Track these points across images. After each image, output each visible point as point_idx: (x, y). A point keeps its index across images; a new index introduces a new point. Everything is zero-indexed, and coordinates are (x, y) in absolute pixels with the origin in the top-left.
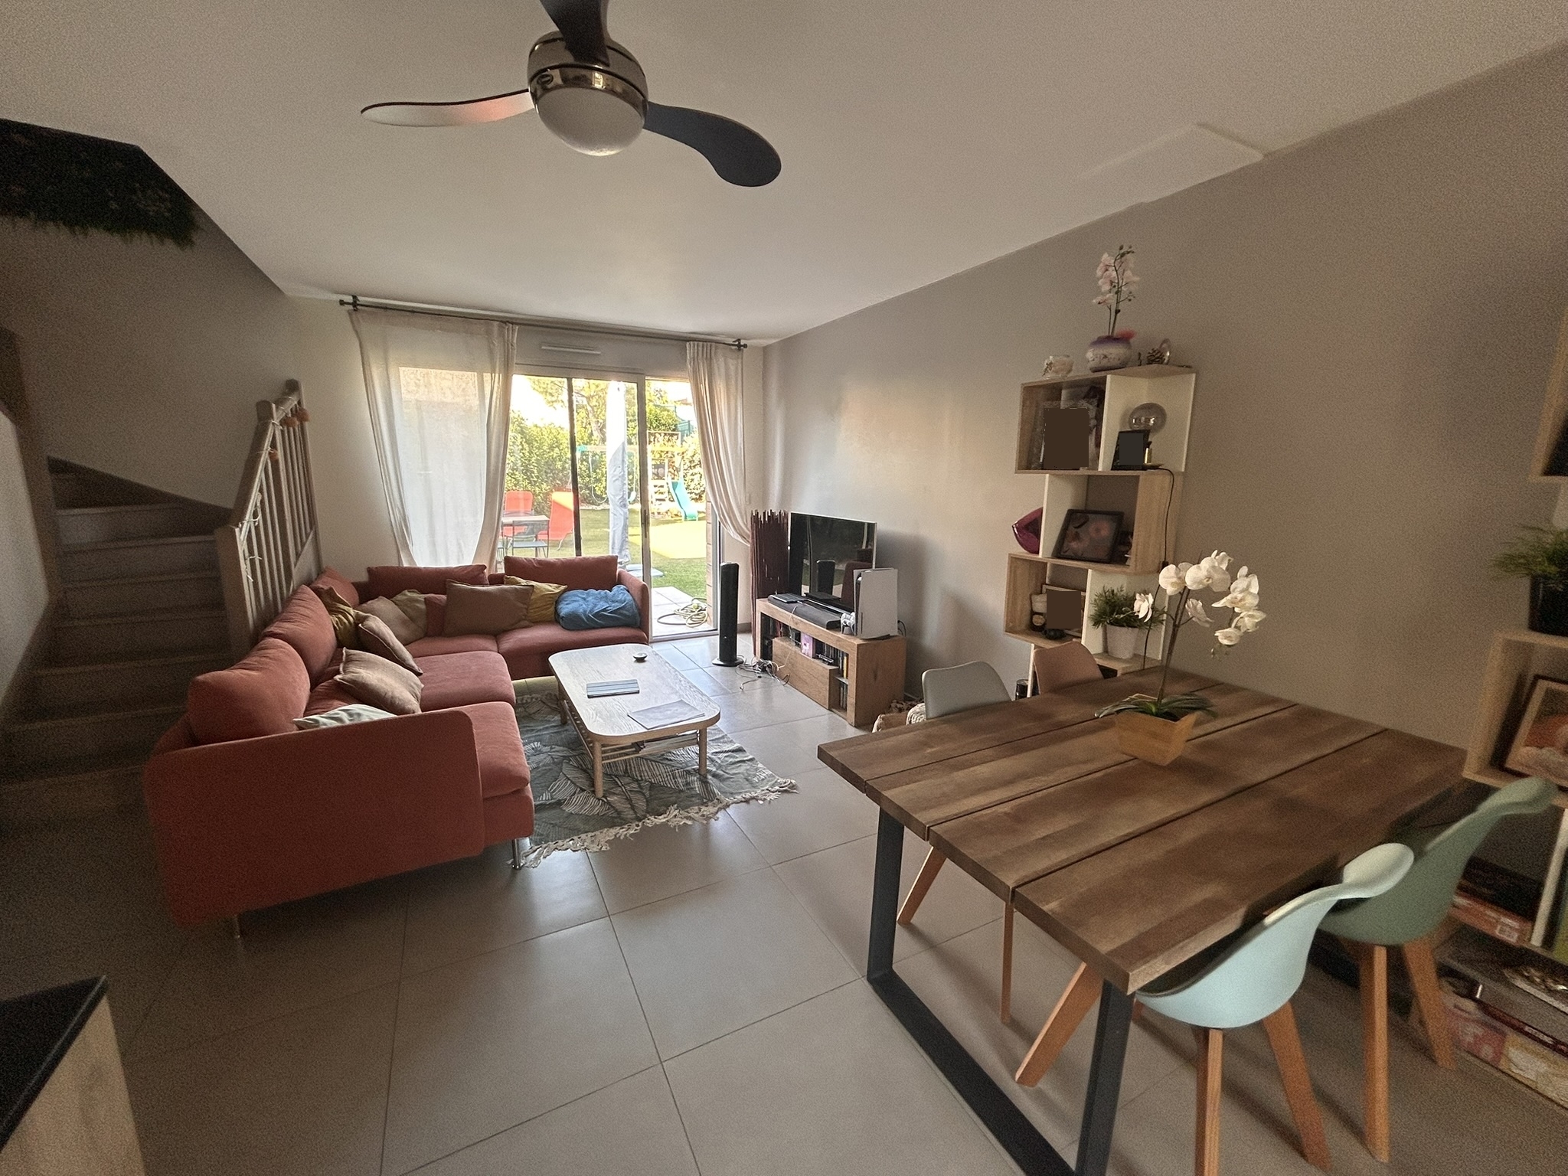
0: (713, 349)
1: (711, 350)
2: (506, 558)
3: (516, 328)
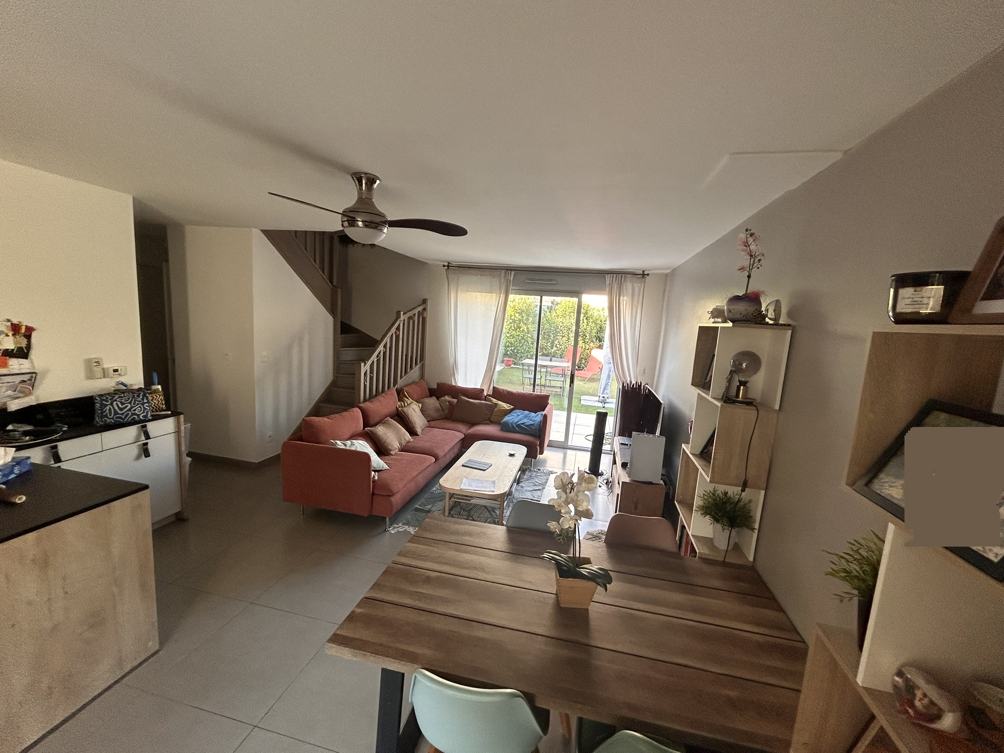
0: (623, 278)
1: (621, 279)
2: (494, 387)
3: (513, 273)
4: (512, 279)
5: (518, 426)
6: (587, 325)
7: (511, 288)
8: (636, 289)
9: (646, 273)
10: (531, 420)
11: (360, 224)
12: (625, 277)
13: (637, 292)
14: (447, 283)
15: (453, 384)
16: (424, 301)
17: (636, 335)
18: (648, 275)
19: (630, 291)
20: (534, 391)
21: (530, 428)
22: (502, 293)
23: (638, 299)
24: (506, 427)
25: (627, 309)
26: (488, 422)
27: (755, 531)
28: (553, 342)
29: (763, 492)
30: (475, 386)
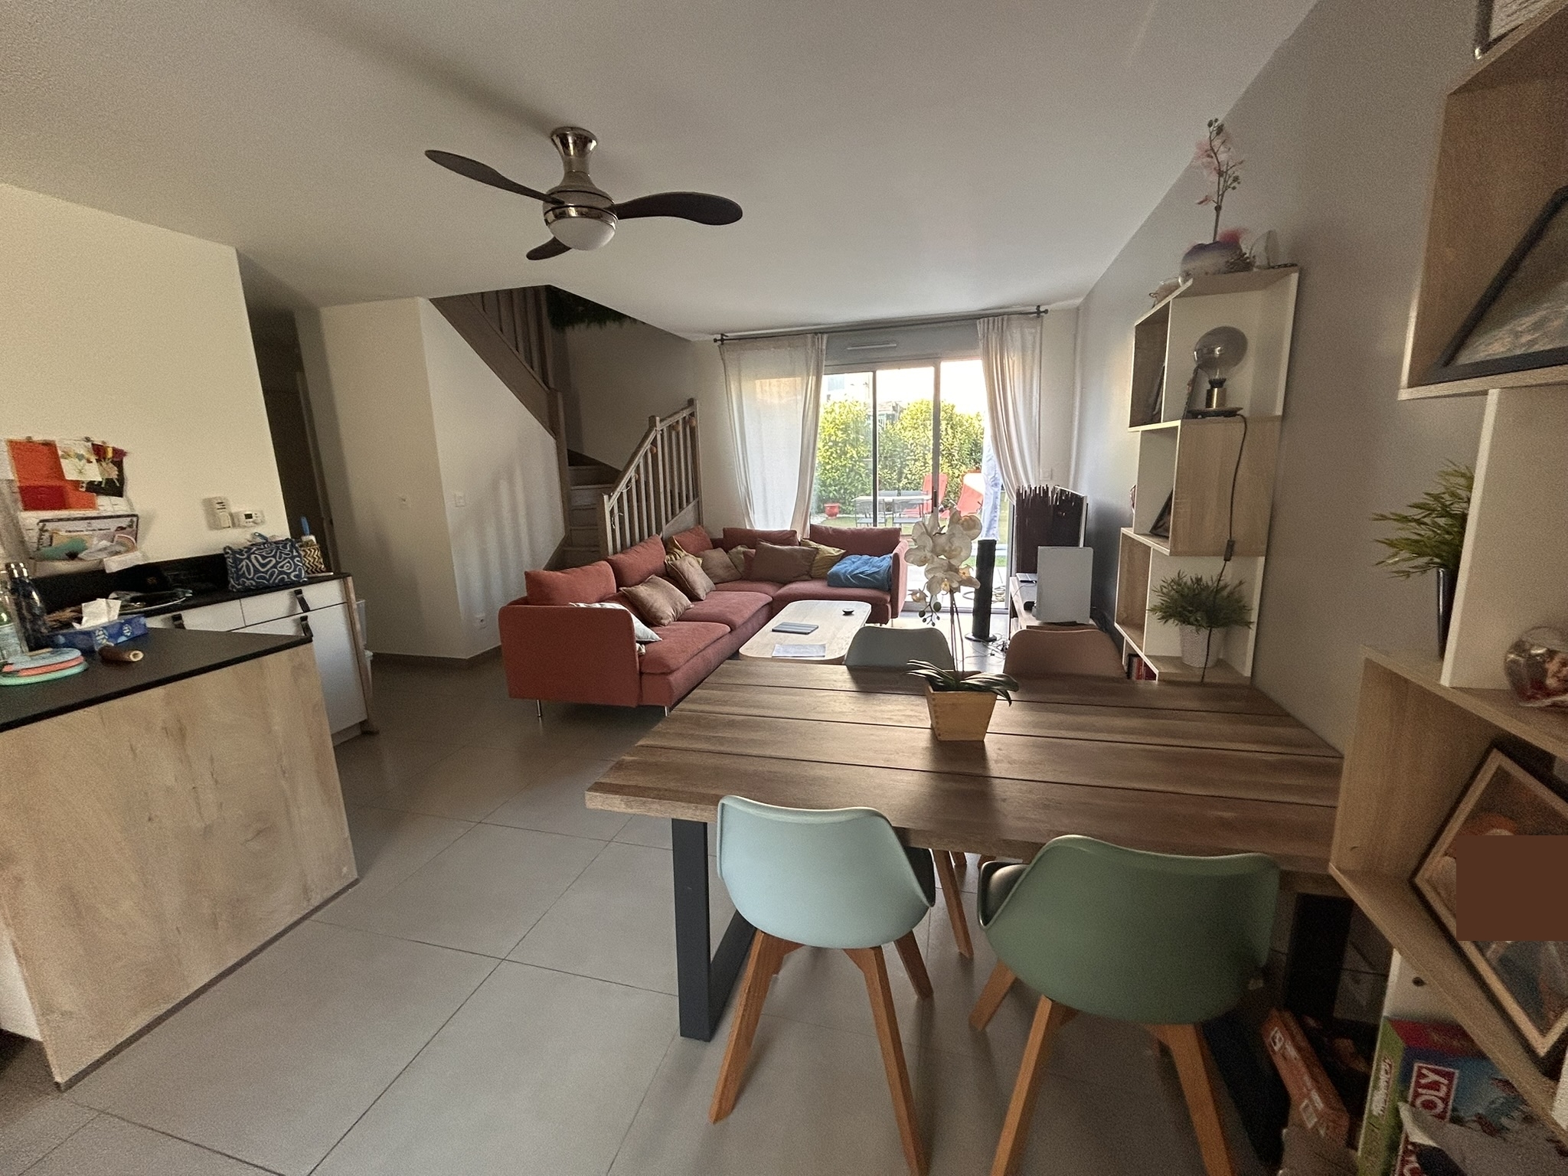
0: (1005, 323)
1: (1002, 325)
2: (811, 526)
3: (825, 336)
4: (824, 347)
5: (855, 576)
6: (954, 437)
7: (824, 364)
8: (1029, 338)
9: (1042, 309)
10: (873, 567)
11: (573, 212)
12: (1008, 320)
13: (1029, 345)
14: (722, 365)
15: (748, 528)
16: (691, 402)
17: (1034, 414)
18: (1046, 312)
19: (1018, 344)
20: (875, 525)
21: (875, 578)
22: (811, 373)
23: (1033, 351)
24: (836, 581)
25: (1015, 370)
26: (807, 577)
27: (1251, 626)
28: (900, 473)
29: (1262, 560)
30: (782, 527)
